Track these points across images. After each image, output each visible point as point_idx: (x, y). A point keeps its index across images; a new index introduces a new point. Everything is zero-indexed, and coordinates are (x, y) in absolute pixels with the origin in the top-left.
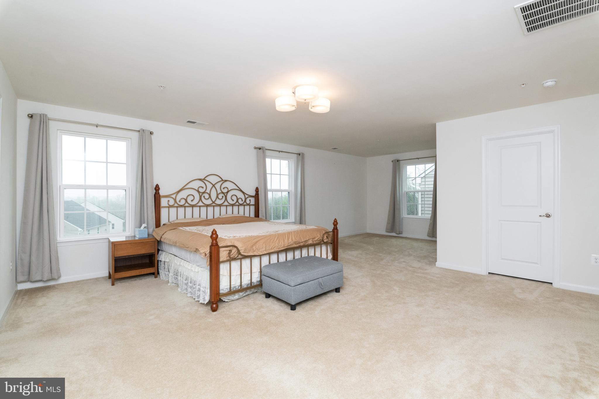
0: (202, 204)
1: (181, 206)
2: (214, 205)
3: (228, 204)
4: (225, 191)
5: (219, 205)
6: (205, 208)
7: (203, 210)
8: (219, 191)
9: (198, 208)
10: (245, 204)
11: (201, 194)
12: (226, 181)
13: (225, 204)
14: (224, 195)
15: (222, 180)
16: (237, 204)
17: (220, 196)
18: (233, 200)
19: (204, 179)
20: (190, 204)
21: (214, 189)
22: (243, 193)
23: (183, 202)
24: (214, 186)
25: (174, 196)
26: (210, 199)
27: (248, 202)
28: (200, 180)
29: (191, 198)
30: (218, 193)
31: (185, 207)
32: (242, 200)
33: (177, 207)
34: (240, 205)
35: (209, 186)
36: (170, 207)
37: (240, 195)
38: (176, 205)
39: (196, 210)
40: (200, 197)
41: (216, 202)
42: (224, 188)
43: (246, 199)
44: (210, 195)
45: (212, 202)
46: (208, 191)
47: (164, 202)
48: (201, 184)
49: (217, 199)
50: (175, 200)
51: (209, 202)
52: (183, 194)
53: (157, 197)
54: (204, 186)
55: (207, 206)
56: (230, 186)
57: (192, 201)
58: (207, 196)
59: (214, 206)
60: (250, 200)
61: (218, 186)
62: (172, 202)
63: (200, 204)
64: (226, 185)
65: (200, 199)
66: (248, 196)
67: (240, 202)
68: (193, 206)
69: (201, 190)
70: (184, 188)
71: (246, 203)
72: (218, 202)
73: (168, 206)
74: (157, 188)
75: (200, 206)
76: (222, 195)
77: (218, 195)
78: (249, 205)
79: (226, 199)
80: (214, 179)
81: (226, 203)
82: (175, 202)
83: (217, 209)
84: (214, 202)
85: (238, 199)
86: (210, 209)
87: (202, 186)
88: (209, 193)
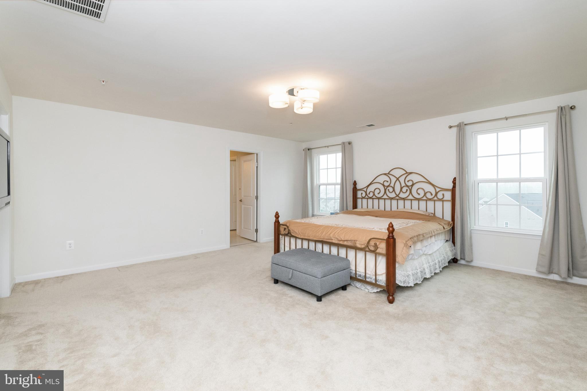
0: (387, 197)
1: (370, 198)
2: (398, 198)
3: (413, 198)
4: (410, 184)
5: (403, 198)
6: (389, 201)
7: (388, 202)
8: (403, 184)
9: (383, 200)
10: (435, 198)
11: (386, 188)
12: (411, 173)
13: (409, 198)
14: (409, 188)
15: (407, 173)
16: (425, 198)
17: (404, 190)
18: (419, 194)
19: (389, 173)
20: (377, 196)
21: (398, 182)
22: (433, 185)
23: (371, 195)
24: (398, 179)
25: (365, 189)
26: (394, 192)
27: (440, 196)
28: (385, 174)
29: (377, 191)
30: (402, 187)
31: (373, 199)
32: (432, 194)
33: (367, 199)
34: (428, 200)
35: (394, 180)
36: (363, 198)
37: (429, 188)
38: (367, 197)
39: (382, 202)
40: (385, 190)
41: (400, 196)
42: (408, 181)
43: (436, 193)
44: (394, 188)
45: (395, 196)
46: (392, 185)
47: (359, 194)
48: (386, 178)
49: (401, 193)
50: (366, 192)
51: (393, 195)
52: (371, 188)
53: (355, 190)
54: (388, 180)
55: (391, 199)
56: (415, 178)
57: (379, 193)
58: (391, 190)
59: (397, 200)
60: (443, 195)
61: (402, 179)
62: (364, 195)
63: (385, 197)
64: (410, 177)
65: (385, 192)
66: (439, 190)
67: (429, 196)
68: (379, 198)
69: (386, 184)
70: (373, 182)
71: (437, 198)
72: (402, 195)
73: (361, 197)
74: (355, 183)
75: (385, 199)
76: (406, 188)
77: (401, 188)
78: (442, 200)
79: (411, 192)
80: (398, 173)
81: (411, 197)
82: (366, 194)
83: (401, 202)
84: (397, 196)
85: (425, 194)
86: (394, 202)
87: (387, 180)
88: (393, 187)
